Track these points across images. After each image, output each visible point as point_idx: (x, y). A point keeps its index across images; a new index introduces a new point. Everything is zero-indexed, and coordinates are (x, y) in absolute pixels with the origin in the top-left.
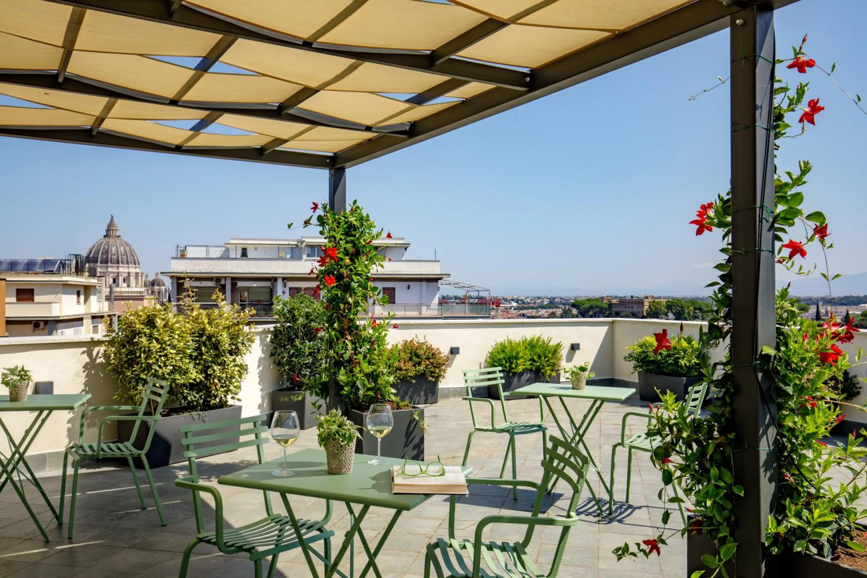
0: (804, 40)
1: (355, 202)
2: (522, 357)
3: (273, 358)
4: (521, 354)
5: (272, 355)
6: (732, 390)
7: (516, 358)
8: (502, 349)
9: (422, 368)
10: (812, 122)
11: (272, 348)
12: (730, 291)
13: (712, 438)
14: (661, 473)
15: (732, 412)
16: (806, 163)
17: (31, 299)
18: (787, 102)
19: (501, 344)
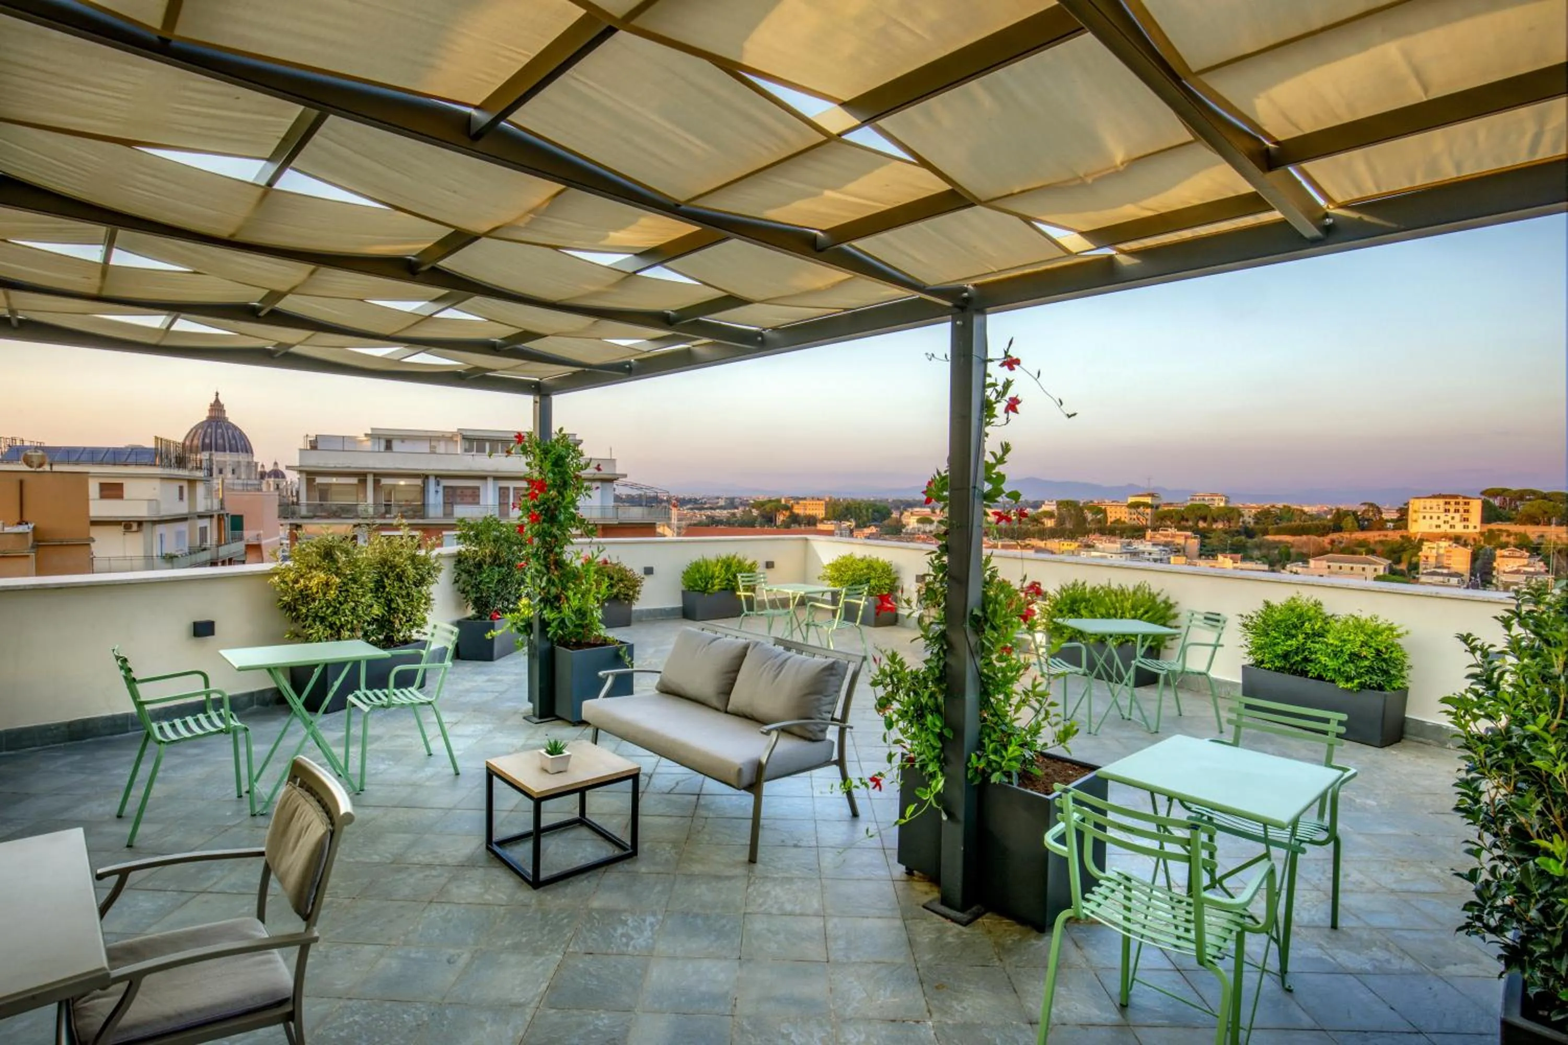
0: (1011, 343)
1: (561, 430)
2: (718, 577)
3: (457, 585)
4: (717, 574)
5: (456, 582)
6: (945, 647)
7: (712, 577)
8: (696, 567)
9: (615, 590)
10: (1015, 411)
11: (456, 574)
12: (945, 559)
13: (926, 688)
14: (883, 719)
15: (945, 665)
16: (1007, 445)
17: (120, 497)
18: (994, 395)
19: (696, 563)
